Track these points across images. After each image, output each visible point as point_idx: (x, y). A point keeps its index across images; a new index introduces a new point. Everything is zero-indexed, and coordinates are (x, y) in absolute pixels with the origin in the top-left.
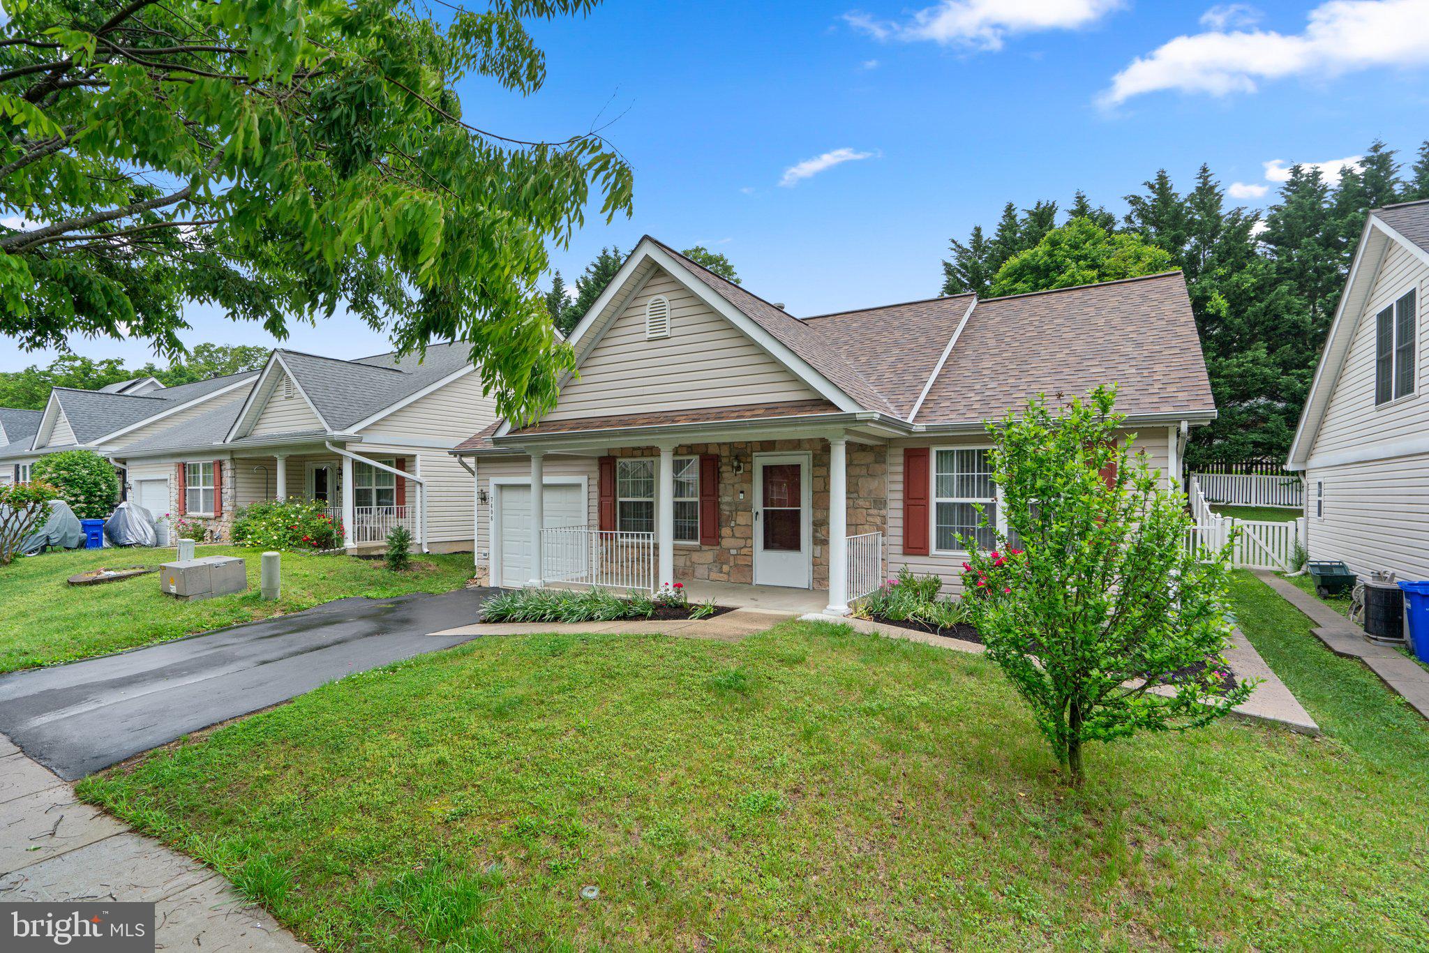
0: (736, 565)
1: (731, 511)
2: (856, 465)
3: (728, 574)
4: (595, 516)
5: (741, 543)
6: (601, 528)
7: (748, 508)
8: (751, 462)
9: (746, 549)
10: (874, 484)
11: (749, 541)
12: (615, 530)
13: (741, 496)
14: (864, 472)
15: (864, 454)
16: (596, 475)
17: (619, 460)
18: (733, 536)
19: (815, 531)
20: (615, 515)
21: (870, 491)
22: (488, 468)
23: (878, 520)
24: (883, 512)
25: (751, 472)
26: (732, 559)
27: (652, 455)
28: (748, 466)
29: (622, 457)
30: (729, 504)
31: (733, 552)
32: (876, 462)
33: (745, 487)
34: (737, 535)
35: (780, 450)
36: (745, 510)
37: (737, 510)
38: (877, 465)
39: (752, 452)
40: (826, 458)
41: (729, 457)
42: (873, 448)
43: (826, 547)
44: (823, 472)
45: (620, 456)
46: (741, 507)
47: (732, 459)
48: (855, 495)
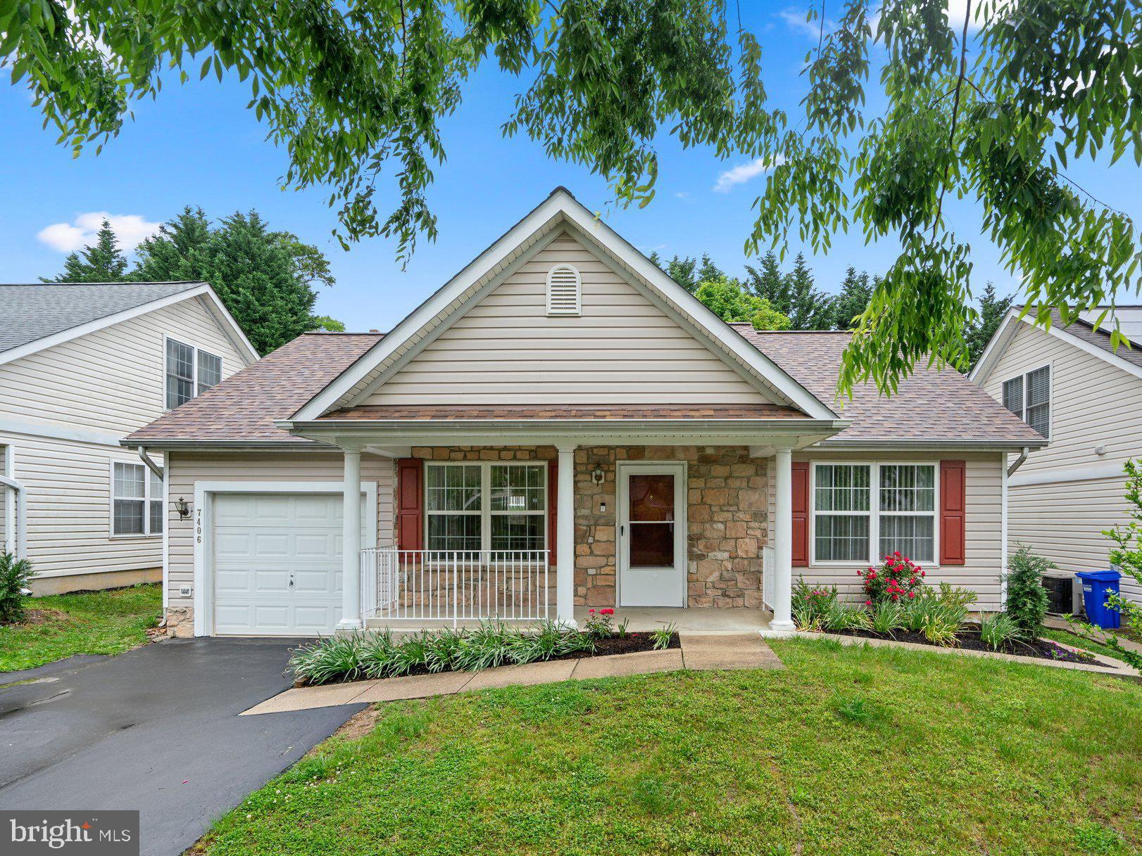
0: (594, 587)
1: (589, 526)
2: (738, 477)
3: (585, 597)
4: (390, 533)
5: (603, 561)
6: (400, 547)
7: (610, 522)
8: (615, 471)
9: (609, 568)
10: (754, 497)
11: (611, 559)
12: (423, 549)
13: (603, 509)
14: (744, 484)
15: (744, 466)
16: (394, 482)
17: (427, 464)
18: (592, 553)
19: (690, 546)
20: (423, 532)
21: (751, 504)
22: (186, 471)
23: (758, 533)
24: (764, 525)
25: (614, 481)
26: (589, 579)
27: (479, 459)
28: (610, 476)
29: (433, 460)
30: (586, 517)
31: (592, 572)
32: (757, 474)
33: (607, 498)
34: (597, 552)
35: (649, 459)
36: (607, 524)
37: (596, 525)
38: (758, 478)
39: (615, 459)
40: (703, 469)
41: (587, 464)
42: (753, 461)
43: (702, 562)
44: (700, 483)
45: (430, 457)
46: (602, 521)
47: (590, 467)
48: (735, 508)
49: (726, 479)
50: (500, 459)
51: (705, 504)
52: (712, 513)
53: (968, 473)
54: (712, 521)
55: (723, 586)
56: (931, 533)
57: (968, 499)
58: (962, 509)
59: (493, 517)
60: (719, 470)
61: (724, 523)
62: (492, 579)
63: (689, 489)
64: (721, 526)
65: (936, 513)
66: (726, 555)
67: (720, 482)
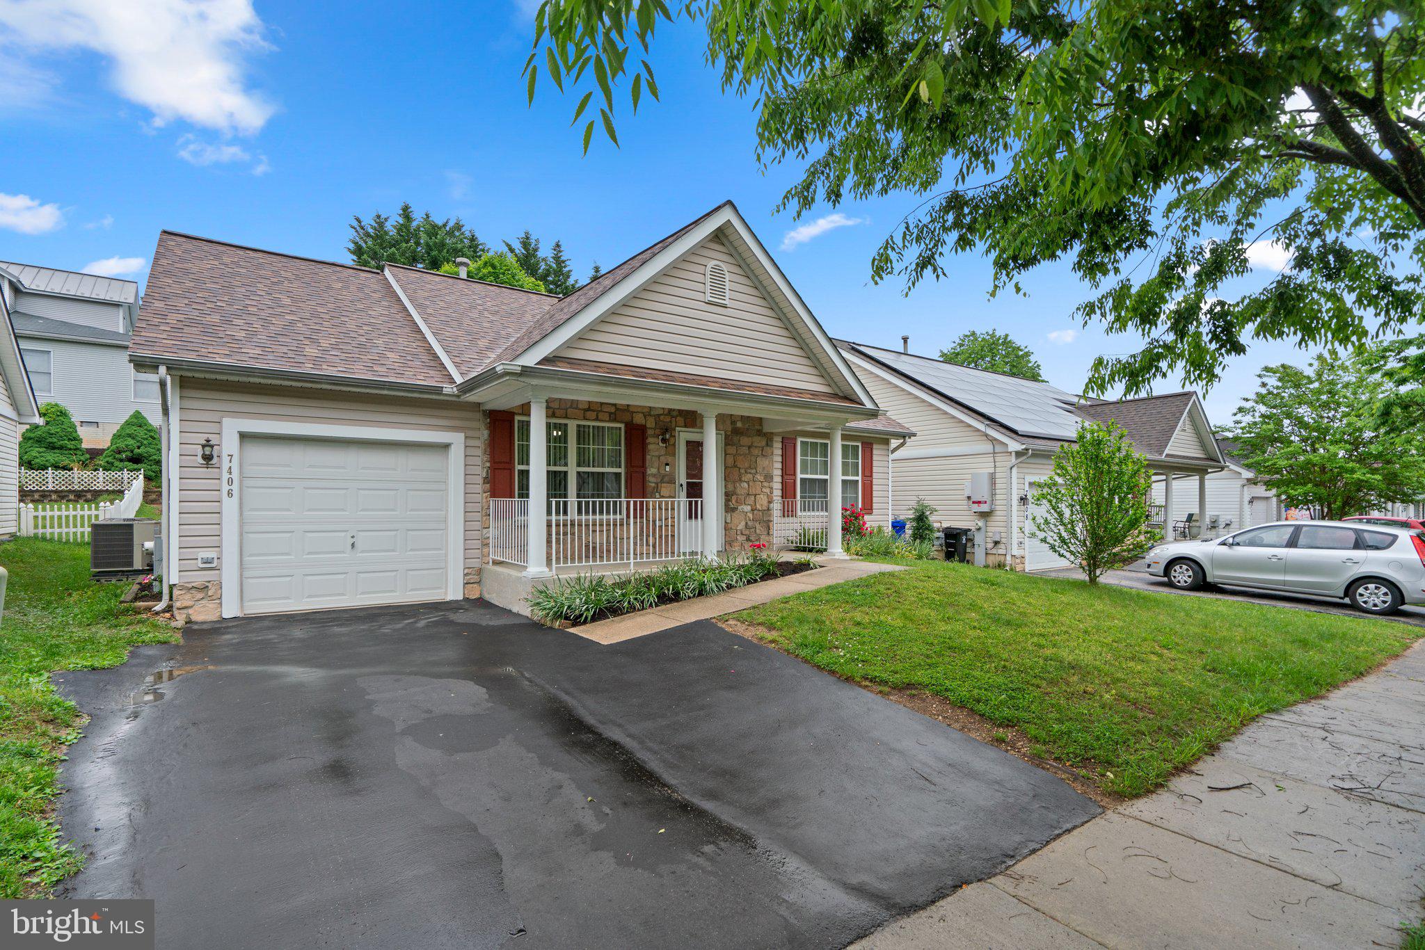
1: (657, 484)
2: (756, 447)
4: (478, 487)
6: (493, 495)
8: (675, 437)
13: (668, 468)
14: (759, 452)
15: (760, 437)
16: (485, 434)
17: (517, 418)
19: (726, 501)
20: (514, 487)
21: (764, 468)
23: (767, 491)
24: (771, 485)
25: (674, 445)
27: (566, 417)
28: (675, 442)
30: (654, 476)
32: (767, 445)
33: (670, 459)
36: (670, 482)
38: (766, 449)
39: (676, 422)
40: (735, 439)
41: (655, 429)
42: (765, 434)
43: (734, 514)
44: (732, 450)
45: (520, 411)
46: (666, 479)
47: (658, 431)
48: (754, 471)
49: (749, 447)
50: (585, 419)
51: (736, 466)
52: (740, 475)
53: (875, 452)
54: (740, 480)
55: (747, 532)
56: (857, 493)
57: (875, 469)
58: (871, 476)
59: (578, 473)
60: (745, 441)
61: (748, 483)
62: (580, 531)
63: (726, 455)
64: (745, 485)
65: (859, 478)
66: (749, 508)
67: (745, 450)
